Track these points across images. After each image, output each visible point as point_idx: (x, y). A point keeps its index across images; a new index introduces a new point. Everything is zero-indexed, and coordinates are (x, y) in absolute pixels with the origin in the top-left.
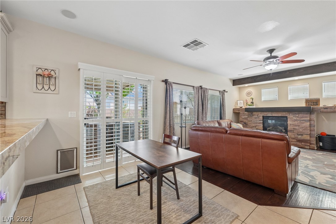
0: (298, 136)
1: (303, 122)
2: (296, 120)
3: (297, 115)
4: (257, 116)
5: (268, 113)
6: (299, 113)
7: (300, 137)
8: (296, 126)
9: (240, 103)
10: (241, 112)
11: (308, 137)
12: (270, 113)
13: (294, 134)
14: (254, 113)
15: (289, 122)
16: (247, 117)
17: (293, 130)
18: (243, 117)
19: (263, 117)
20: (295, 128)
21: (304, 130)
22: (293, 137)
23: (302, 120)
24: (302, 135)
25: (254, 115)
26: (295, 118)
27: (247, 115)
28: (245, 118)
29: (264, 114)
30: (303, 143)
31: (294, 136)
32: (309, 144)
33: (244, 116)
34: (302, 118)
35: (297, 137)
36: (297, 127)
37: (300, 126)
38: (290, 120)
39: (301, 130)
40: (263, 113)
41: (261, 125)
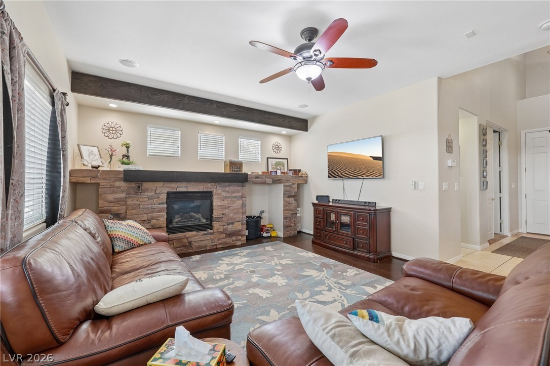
0: (229, 227)
1: (235, 199)
2: (226, 198)
3: (227, 189)
4: (153, 193)
5: (178, 184)
6: (229, 183)
7: (230, 227)
8: (226, 208)
9: (91, 153)
10: (102, 182)
11: (239, 225)
12: (184, 184)
13: (224, 223)
14: (146, 185)
15: (216, 202)
16: (123, 195)
17: (222, 216)
18: (111, 197)
19: (168, 194)
20: (224, 212)
21: (235, 213)
22: (222, 230)
23: (234, 198)
24: (233, 223)
25: (147, 190)
26: (224, 194)
27: (122, 191)
28: (118, 201)
29: (170, 187)
30: (234, 238)
31: (222, 227)
32: (240, 237)
33: (113, 192)
34: (233, 192)
35: (226, 229)
36: (227, 210)
37: (231, 208)
38: (217, 198)
39: (231, 215)
40: (168, 185)
41: (163, 216)
